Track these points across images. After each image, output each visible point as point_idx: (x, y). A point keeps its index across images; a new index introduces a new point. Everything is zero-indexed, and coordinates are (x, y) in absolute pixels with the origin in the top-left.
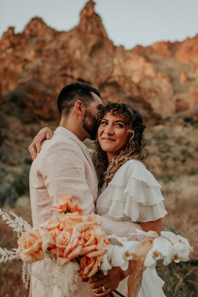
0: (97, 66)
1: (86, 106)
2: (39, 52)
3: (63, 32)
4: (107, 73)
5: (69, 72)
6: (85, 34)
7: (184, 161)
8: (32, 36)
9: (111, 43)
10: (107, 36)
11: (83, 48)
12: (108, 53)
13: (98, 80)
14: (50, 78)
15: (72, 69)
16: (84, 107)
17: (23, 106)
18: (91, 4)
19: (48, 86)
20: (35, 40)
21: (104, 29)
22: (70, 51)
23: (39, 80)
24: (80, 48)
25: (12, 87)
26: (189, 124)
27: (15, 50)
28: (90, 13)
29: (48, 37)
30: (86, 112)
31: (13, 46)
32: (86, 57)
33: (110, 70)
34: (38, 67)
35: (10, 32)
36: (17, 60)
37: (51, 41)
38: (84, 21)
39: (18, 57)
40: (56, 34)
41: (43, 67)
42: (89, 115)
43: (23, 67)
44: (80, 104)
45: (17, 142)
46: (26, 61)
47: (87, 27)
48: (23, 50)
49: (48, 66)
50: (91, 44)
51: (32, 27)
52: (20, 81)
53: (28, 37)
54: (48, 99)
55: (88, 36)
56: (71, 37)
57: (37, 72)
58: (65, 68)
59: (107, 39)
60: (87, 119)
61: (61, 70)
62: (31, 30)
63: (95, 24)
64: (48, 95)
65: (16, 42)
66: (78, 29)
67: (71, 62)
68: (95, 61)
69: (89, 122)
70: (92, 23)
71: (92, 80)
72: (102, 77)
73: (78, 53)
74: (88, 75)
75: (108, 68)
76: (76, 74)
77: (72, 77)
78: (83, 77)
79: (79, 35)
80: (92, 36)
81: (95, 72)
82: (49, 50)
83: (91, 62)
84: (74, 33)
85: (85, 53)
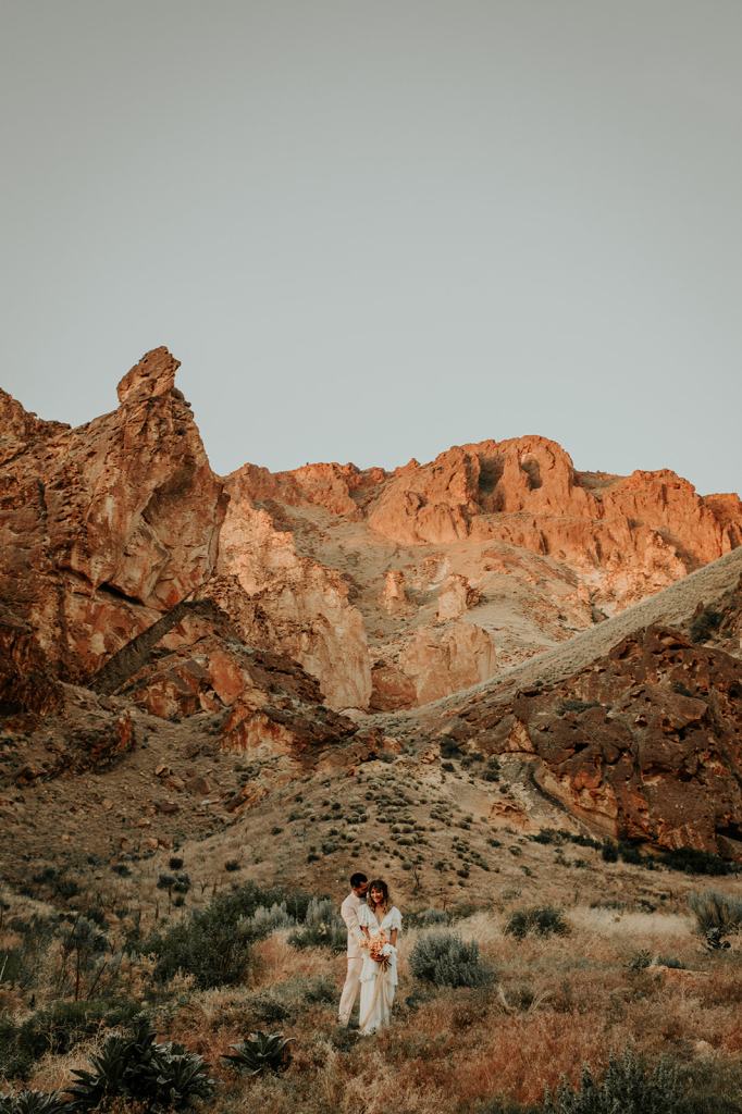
0: (166, 550)
3: (56, 424)
4: (194, 576)
5: (74, 563)
6: (140, 450)
7: (464, 874)
10: (207, 461)
11: (128, 490)
12: (202, 514)
13: (163, 594)
15: (87, 554)
18: (160, 362)
21: (200, 441)
22: (86, 497)
24: (116, 490)
26: (456, 764)
28: (160, 388)
32: (134, 520)
33: (205, 566)
37: (20, 453)
38: (139, 412)
40: (38, 432)
47: (145, 429)
50: (152, 484)
55: (146, 457)
56: (91, 454)
58: (66, 547)
59: (204, 470)
61: (51, 551)
63: (169, 425)
64: (8, 629)
66: (116, 435)
67: (86, 532)
68: (160, 534)
70: (162, 421)
71: (147, 591)
72: (175, 582)
73: (110, 503)
74: (133, 575)
75: (198, 559)
76: (97, 569)
77: (83, 577)
78: (119, 583)
79: (117, 448)
80: (157, 459)
81: (156, 568)
82: (13, 480)
83: (149, 537)
84: (103, 442)
85: (133, 508)
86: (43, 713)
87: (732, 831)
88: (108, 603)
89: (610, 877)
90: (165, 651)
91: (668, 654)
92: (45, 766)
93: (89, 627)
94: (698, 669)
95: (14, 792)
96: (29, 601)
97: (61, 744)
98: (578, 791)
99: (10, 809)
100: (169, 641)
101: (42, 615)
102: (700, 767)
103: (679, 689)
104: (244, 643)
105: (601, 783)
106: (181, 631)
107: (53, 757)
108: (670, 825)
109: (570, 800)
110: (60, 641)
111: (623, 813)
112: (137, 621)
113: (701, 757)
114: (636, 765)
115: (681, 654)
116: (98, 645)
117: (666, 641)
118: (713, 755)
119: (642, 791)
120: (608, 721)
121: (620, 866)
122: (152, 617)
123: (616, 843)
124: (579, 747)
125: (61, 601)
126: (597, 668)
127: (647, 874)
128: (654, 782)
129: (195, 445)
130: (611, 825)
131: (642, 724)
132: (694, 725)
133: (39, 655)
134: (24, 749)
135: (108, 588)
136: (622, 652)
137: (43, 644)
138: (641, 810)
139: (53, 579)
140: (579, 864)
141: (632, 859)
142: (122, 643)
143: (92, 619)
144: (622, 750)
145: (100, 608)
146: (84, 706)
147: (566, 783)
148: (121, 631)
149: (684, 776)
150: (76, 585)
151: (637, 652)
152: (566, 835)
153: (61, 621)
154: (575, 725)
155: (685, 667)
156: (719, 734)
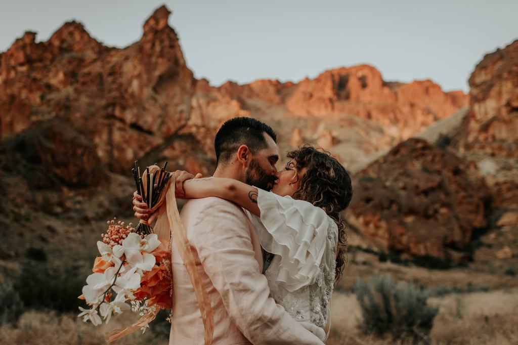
0: (165, 107)
1: (253, 154)
2: (71, 76)
3: (114, 49)
4: (179, 120)
5: (117, 113)
6: (150, 56)
8: (62, 50)
9: (191, 74)
10: (185, 62)
11: (145, 77)
12: (183, 89)
13: (164, 129)
14: (85, 118)
15: (124, 108)
16: (251, 155)
17: (35, 160)
18: (163, 12)
19: (81, 132)
20: (67, 56)
21: (181, 53)
22: (124, 80)
23: (67, 120)
24: (139, 76)
25: (19, 127)
27: (32, 69)
28: (161, 25)
29: (90, 55)
30: (253, 161)
31: (29, 61)
32: (148, 92)
33: (185, 115)
34: (67, 98)
35: (27, 40)
36: (33, 84)
37: (94, 61)
38: (150, 37)
39: (35, 80)
40: (103, 51)
41: (76, 100)
42: (257, 166)
43: (42, 98)
44: (246, 150)
45: (17, 218)
46: (49, 87)
47: (153, 45)
48: (46, 69)
49: (84, 100)
50: (157, 73)
51: (65, 35)
52: (34, 118)
53: (56, 51)
54: (80, 151)
55: (154, 59)
56: (127, 58)
57: (66, 106)
58: (113, 105)
59: (184, 67)
60: (253, 172)
61: (106, 107)
62: (63, 41)
63: (167, 43)
64: (80, 146)
65: (34, 56)
66: (138, 47)
67: (122, 97)
68: (162, 99)
69: (255, 176)
70: (162, 42)
71: (155, 128)
72: (171, 124)
73: (135, 84)
74: (148, 120)
75: (181, 112)
76: (129, 117)
77: (122, 120)
78: (141, 123)
79: (139, 56)
80: (160, 61)
81: (160, 116)
82: (89, 74)
83: (155, 100)
84: (132, 53)
85: (147, 85)
86: (100, 189)
87: (453, 246)
88: (134, 134)
89: (381, 270)
90: (165, 158)
91: (420, 152)
92: (97, 214)
93: (125, 146)
94: (437, 159)
95: (78, 227)
96: (93, 133)
97: (106, 204)
98: (367, 224)
99: (72, 236)
100: (167, 153)
101: (100, 140)
102: (436, 211)
103: (425, 170)
104: (205, 153)
105: (380, 220)
106: (173, 148)
107: (100, 211)
108: (418, 242)
109: (362, 229)
110: (110, 153)
111: (392, 236)
112: (149, 143)
113: (437, 206)
114: (400, 210)
115: (427, 152)
116: (129, 154)
117: (420, 145)
118: (444, 205)
119: (402, 224)
120: (385, 187)
121: (389, 265)
122: (158, 140)
123: (387, 252)
124: (368, 200)
125: (110, 133)
126: (381, 161)
127: (403, 269)
128: (409, 220)
129: (179, 54)
130: (385, 243)
131: (404, 188)
132: (433, 189)
133: (98, 160)
134: (86, 206)
135: (135, 126)
136: (395, 151)
137: (101, 153)
138: (402, 235)
139: (106, 121)
140: (365, 263)
141: (396, 261)
142: (142, 154)
143: (127, 142)
144: (392, 202)
145: (131, 137)
146: (121, 185)
147: (361, 220)
148: (141, 148)
149: (426, 215)
150: (118, 124)
151: (404, 151)
152: (359, 248)
153: (110, 142)
154: (366, 189)
155: (429, 158)
156: (447, 194)
